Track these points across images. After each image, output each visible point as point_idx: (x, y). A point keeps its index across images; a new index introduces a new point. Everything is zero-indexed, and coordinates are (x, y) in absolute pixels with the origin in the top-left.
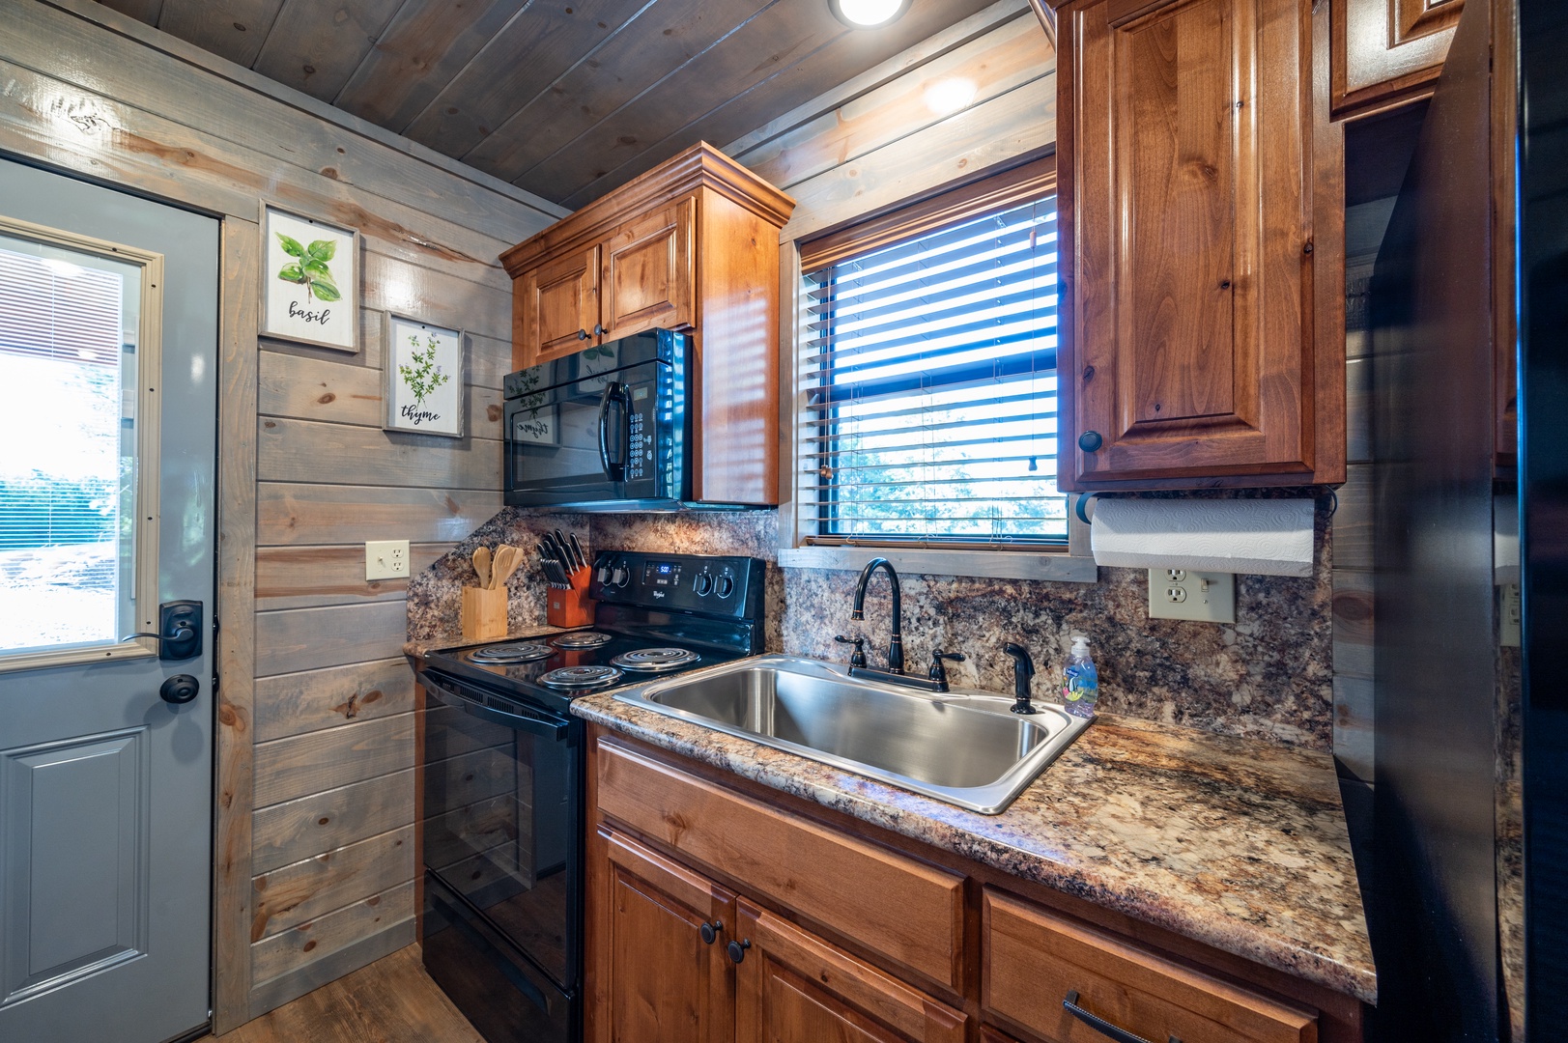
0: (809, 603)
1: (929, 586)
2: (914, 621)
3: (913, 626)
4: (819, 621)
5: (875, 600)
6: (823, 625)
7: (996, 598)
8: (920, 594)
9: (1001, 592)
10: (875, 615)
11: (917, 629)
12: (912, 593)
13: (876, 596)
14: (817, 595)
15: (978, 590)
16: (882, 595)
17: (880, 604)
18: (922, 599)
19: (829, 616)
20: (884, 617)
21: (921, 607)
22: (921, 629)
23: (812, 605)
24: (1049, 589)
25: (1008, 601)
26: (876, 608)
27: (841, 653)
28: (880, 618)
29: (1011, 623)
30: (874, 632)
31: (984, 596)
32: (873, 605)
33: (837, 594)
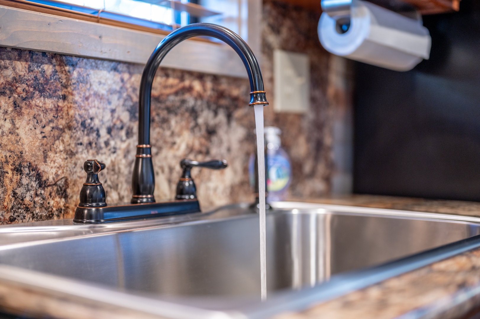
1: (122, 80)
2: (103, 132)
3: (102, 141)
5: (50, 103)
7: (187, 96)
8: (112, 92)
9: (190, 89)
10: (48, 129)
11: (107, 144)
12: (103, 91)
13: (50, 96)
15: (172, 86)
16: (60, 93)
17: (58, 109)
18: (115, 97)
20: (63, 130)
21: (113, 111)
22: (112, 143)
24: (224, 86)
25: (196, 99)
26: (50, 116)
28: (56, 133)
29: (197, 125)
30: (46, 157)
31: (176, 93)
32: (46, 111)
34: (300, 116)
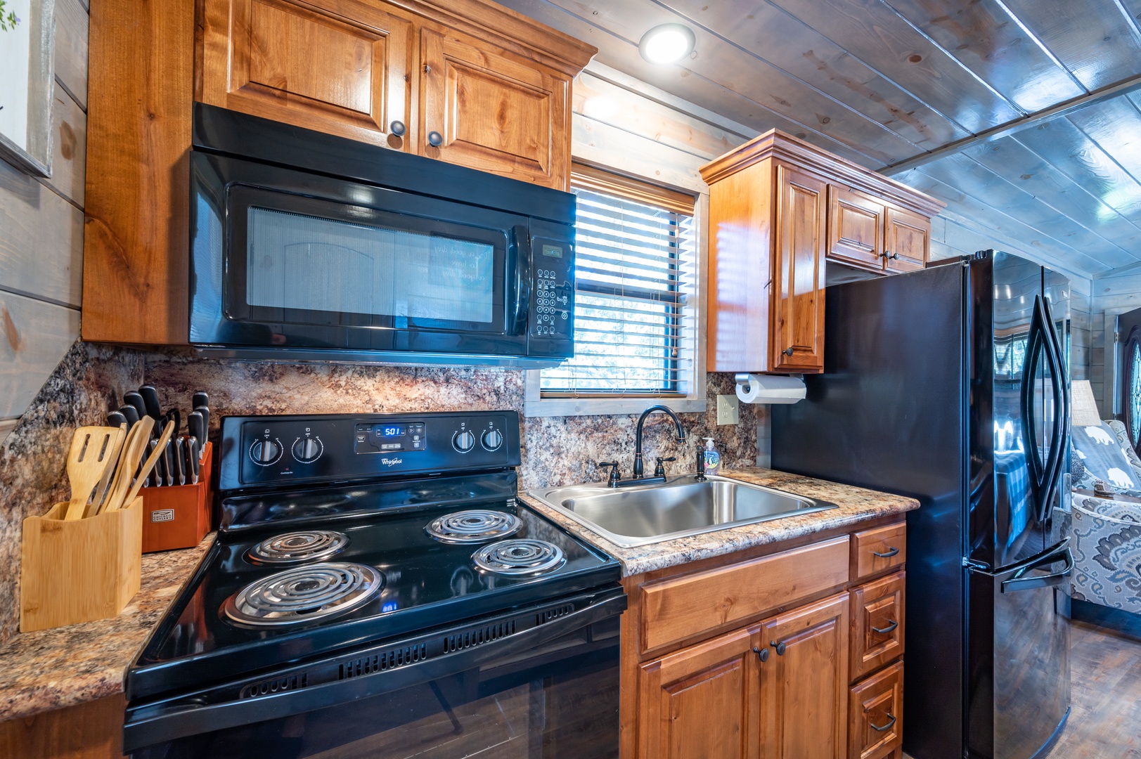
0: (548, 445)
1: (633, 421)
2: (623, 444)
3: (623, 448)
4: (556, 457)
5: (600, 435)
6: (560, 460)
7: (665, 424)
8: (628, 427)
9: (667, 420)
10: (600, 445)
11: (625, 449)
12: (623, 426)
13: (601, 432)
14: (555, 437)
15: (657, 421)
16: (605, 430)
17: (604, 437)
18: (629, 429)
19: (566, 452)
20: (606, 445)
21: (628, 435)
22: (628, 449)
23: (551, 446)
24: (686, 417)
25: (670, 425)
26: (600, 440)
27: (574, 477)
28: (603, 446)
29: (670, 436)
30: (598, 457)
31: (659, 423)
32: (599, 438)
33: (572, 434)
34: (734, 426)
